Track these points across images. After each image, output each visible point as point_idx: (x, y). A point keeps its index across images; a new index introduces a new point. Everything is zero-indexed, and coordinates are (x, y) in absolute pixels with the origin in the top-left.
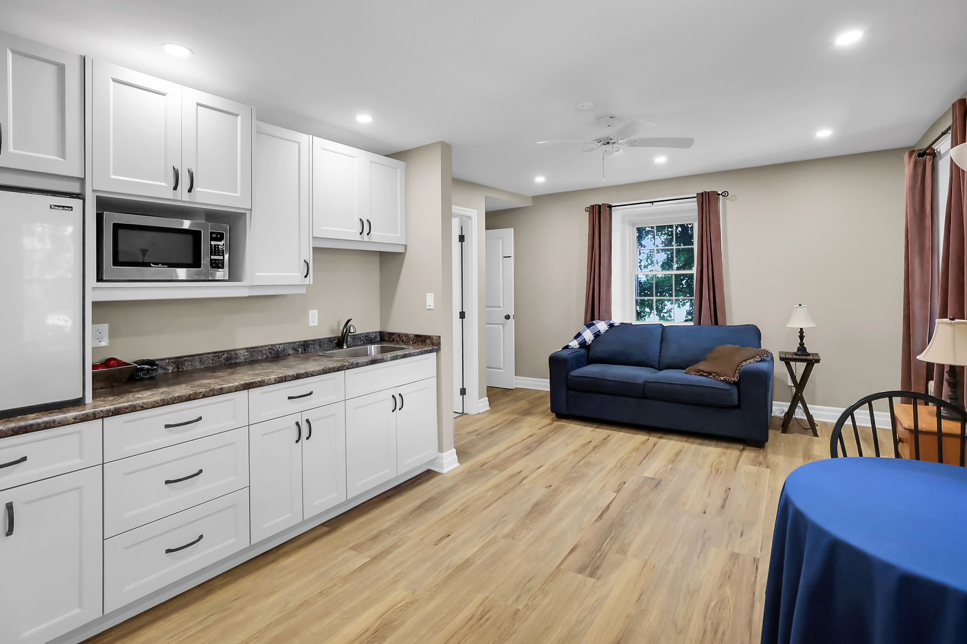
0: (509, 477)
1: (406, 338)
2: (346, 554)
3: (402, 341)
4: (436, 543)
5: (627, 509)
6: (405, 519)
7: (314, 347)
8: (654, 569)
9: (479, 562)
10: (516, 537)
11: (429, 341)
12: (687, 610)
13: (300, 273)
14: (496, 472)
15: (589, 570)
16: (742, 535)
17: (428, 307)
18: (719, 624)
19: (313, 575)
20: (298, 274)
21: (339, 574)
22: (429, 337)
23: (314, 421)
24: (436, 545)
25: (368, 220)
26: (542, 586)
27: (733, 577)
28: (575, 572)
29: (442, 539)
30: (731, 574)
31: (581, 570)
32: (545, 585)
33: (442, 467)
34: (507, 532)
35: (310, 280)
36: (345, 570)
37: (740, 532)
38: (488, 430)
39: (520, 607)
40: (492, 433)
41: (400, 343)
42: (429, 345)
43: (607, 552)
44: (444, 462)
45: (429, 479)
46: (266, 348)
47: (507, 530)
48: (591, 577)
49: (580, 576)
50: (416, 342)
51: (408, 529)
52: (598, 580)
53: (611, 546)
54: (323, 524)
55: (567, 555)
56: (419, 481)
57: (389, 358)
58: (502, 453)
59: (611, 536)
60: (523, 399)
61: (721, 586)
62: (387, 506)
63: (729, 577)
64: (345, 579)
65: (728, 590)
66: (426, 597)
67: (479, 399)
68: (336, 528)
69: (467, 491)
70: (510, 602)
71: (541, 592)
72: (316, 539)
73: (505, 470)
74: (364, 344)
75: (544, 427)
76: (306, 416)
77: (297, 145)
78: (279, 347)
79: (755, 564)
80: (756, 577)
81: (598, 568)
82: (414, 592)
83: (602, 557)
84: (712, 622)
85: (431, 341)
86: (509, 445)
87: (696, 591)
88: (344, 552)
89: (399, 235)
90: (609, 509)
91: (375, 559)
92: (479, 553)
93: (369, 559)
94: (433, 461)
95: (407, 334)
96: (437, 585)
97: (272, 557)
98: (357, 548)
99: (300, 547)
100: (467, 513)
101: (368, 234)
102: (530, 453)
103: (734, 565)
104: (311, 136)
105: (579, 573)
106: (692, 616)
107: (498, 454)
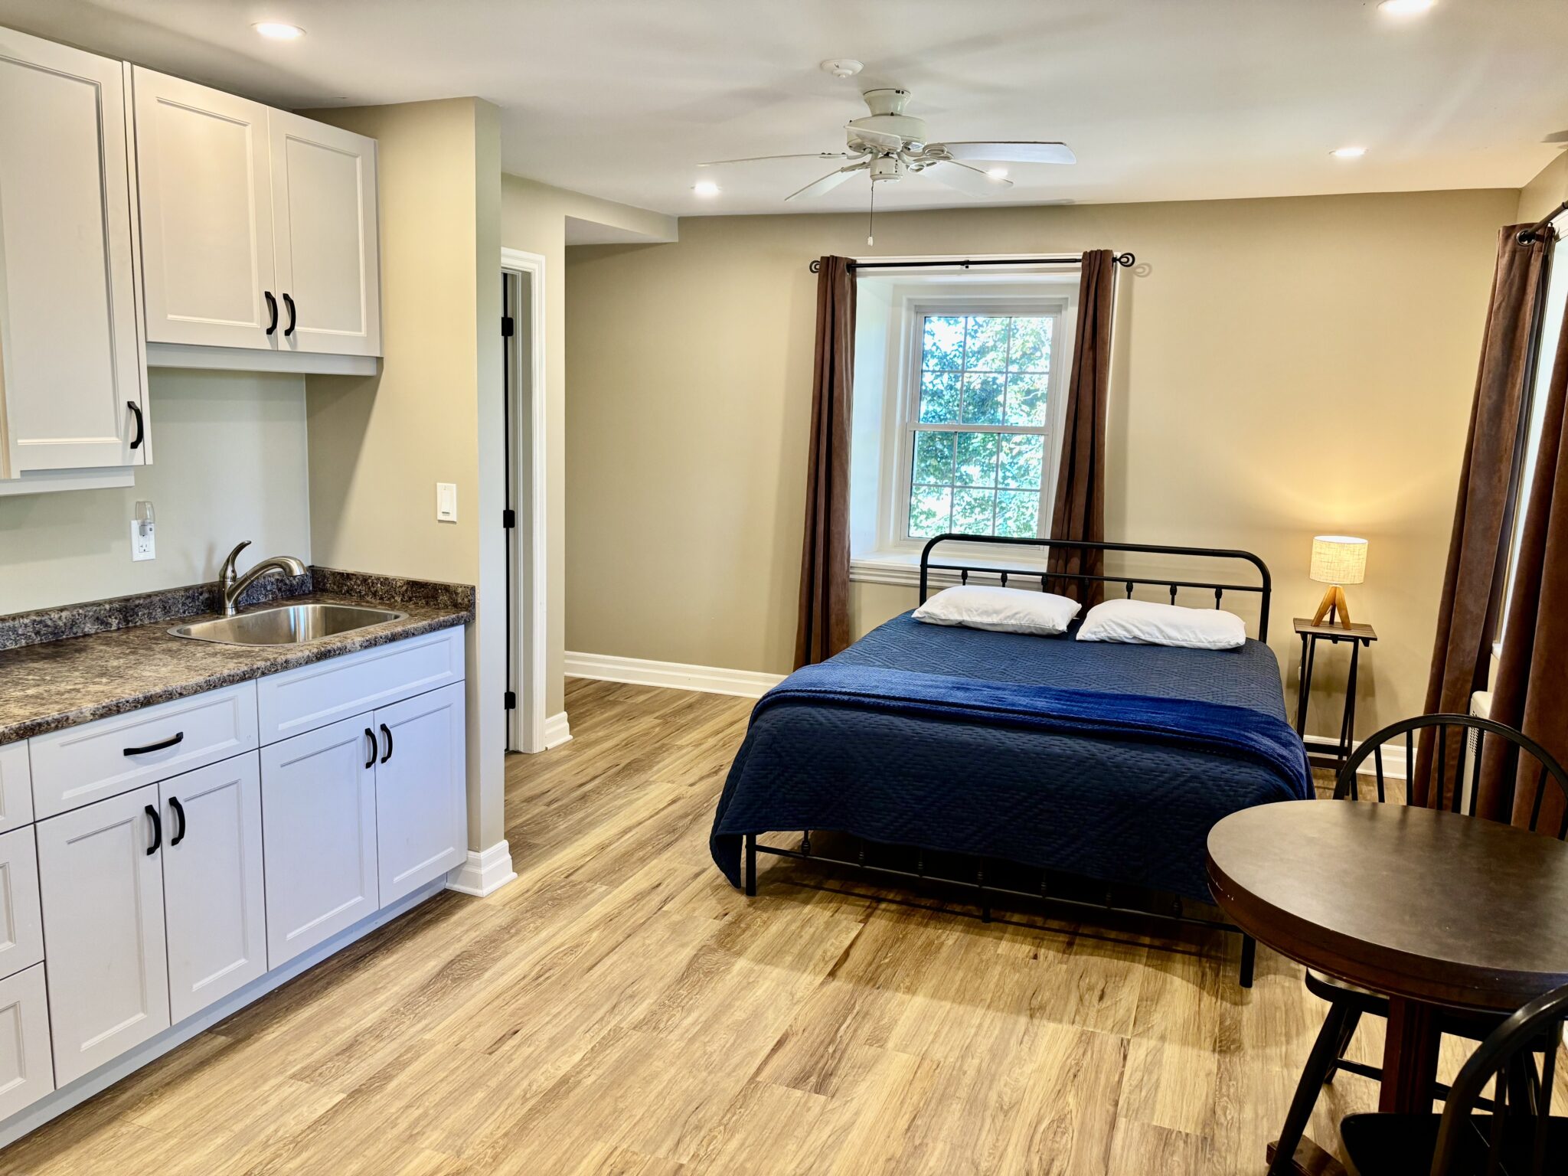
0: (635, 898)
1: (386, 588)
2: (287, 1090)
3: (375, 594)
4: (490, 1051)
5: (885, 958)
6: (409, 1006)
7: (150, 614)
8: (939, 1070)
9: (589, 1081)
10: (662, 1026)
11: (446, 598)
12: (997, 1139)
13: (118, 436)
14: (604, 888)
15: (813, 1080)
16: (1101, 998)
17: (441, 517)
18: (1053, 1160)
19: (219, 1141)
20: (114, 439)
21: (280, 1134)
22: (446, 588)
23: (187, 800)
24: (490, 1054)
25: (286, 297)
26: (723, 1117)
27: (1081, 1076)
28: (787, 1086)
29: (501, 1040)
30: (1079, 1071)
31: (798, 1082)
32: (729, 1116)
33: (476, 881)
34: (642, 1017)
35: (143, 455)
36: (292, 1124)
37: (1100, 993)
38: (573, 790)
39: (684, 1160)
40: (584, 798)
41: (369, 599)
42: (446, 606)
43: (848, 1044)
44: (483, 871)
45: (448, 913)
46: (26, 621)
47: (640, 1011)
48: (817, 1093)
49: (798, 1093)
50: (410, 599)
51: (420, 1026)
52: (833, 1097)
53: (855, 1031)
54: (210, 1030)
55: (769, 1055)
56: (428, 917)
57: (357, 645)
58: (610, 844)
59: (855, 1011)
60: (645, 713)
61: (1060, 1093)
62: (362, 978)
63: (1075, 1076)
64: (298, 1143)
65: (1071, 1099)
66: (487, 1159)
67: (547, 717)
68: (248, 1036)
69: (543, 934)
70: (662, 1153)
71: (722, 1128)
72: (203, 1064)
73: (621, 884)
74: (275, 602)
75: (702, 779)
76: (169, 790)
77: (92, 89)
78: (60, 618)
79: (1123, 1049)
80: (1122, 1074)
81: (831, 1075)
82: (459, 1154)
83: (837, 1055)
84: (1041, 1159)
85: (450, 598)
86: (625, 824)
87: (1013, 1107)
88: (280, 1086)
89: (363, 333)
90: (849, 959)
91: (356, 1094)
92: (586, 1063)
93: (343, 1096)
94: (456, 871)
95: (386, 579)
96: (506, 1135)
97: (105, 1111)
98: (309, 1074)
99: (170, 1084)
100: (549, 981)
101: (288, 333)
102: (676, 840)
103: (1084, 1054)
104: (127, 65)
105: (794, 1087)
106: (1005, 1149)
107: (602, 848)
